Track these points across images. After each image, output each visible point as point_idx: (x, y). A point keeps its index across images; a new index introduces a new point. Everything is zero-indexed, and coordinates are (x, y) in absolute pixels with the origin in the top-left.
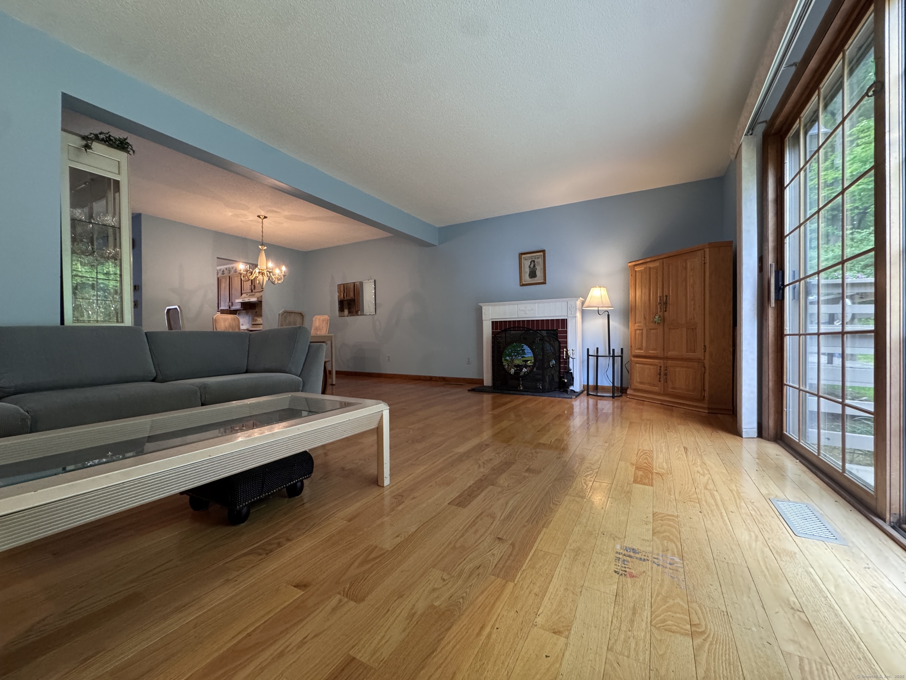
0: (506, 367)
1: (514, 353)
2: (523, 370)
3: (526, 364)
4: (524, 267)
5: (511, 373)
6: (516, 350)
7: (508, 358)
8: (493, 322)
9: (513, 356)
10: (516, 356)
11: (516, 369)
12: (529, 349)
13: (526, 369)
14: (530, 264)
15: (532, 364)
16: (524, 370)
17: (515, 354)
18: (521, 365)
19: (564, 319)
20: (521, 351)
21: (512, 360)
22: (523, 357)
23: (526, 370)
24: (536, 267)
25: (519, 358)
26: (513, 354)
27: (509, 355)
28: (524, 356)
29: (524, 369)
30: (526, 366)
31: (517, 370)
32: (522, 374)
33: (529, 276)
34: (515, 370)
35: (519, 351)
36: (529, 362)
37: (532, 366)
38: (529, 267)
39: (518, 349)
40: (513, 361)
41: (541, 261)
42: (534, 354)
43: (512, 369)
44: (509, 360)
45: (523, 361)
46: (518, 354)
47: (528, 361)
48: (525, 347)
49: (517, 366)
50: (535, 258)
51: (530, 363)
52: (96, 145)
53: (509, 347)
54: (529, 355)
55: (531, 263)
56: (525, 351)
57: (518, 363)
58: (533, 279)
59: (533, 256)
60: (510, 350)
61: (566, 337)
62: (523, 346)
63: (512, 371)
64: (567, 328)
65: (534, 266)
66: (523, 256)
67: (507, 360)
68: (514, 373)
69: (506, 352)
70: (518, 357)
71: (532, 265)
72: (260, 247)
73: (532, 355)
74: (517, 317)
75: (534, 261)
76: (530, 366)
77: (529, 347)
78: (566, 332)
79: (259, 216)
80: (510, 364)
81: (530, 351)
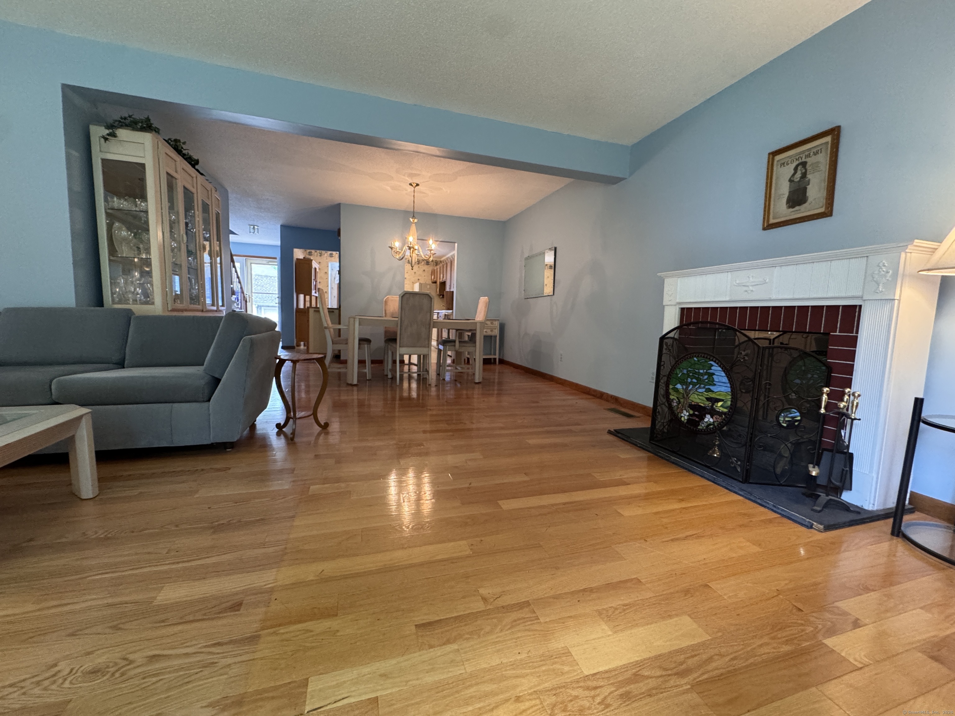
0: (675, 404)
1: (692, 379)
2: (706, 420)
3: (712, 406)
4: (776, 184)
5: (683, 419)
6: (696, 373)
7: (679, 386)
8: (682, 309)
9: (690, 383)
10: (694, 385)
11: (691, 412)
12: (723, 374)
13: (712, 417)
14: (793, 172)
15: (725, 410)
16: (708, 419)
17: (694, 380)
18: (704, 408)
19: (856, 306)
20: (706, 377)
21: (687, 393)
22: (709, 390)
23: (711, 420)
24: (809, 176)
25: (700, 390)
26: (689, 380)
27: (683, 382)
28: (712, 388)
29: (708, 416)
30: (713, 412)
31: (693, 415)
32: (702, 426)
33: (788, 201)
34: (690, 415)
35: (702, 374)
36: (720, 404)
37: (723, 413)
38: (791, 181)
39: (701, 371)
40: (687, 395)
41: (823, 159)
42: (732, 387)
43: (685, 412)
44: (681, 391)
45: (708, 399)
46: (700, 382)
47: (718, 400)
48: (716, 369)
49: (694, 407)
50: (808, 156)
51: (721, 406)
52: (123, 133)
53: (685, 364)
54: (723, 389)
55: (796, 169)
56: (714, 377)
57: (698, 401)
58: (797, 208)
59: (803, 152)
60: (685, 371)
61: (852, 356)
62: (713, 366)
63: (685, 415)
64: (857, 332)
65: (804, 175)
66: (778, 158)
67: (676, 390)
68: (688, 420)
69: (677, 374)
70: (700, 387)
71: (798, 175)
72: (411, 220)
73: (729, 390)
74: (727, 299)
75: (804, 164)
76: (720, 414)
77: (725, 370)
78: (853, 341)
79: (411, 184)
80: (682, 400)
81: (725, 380)
